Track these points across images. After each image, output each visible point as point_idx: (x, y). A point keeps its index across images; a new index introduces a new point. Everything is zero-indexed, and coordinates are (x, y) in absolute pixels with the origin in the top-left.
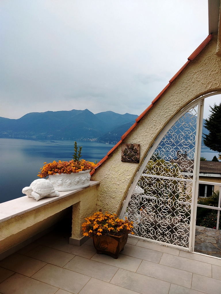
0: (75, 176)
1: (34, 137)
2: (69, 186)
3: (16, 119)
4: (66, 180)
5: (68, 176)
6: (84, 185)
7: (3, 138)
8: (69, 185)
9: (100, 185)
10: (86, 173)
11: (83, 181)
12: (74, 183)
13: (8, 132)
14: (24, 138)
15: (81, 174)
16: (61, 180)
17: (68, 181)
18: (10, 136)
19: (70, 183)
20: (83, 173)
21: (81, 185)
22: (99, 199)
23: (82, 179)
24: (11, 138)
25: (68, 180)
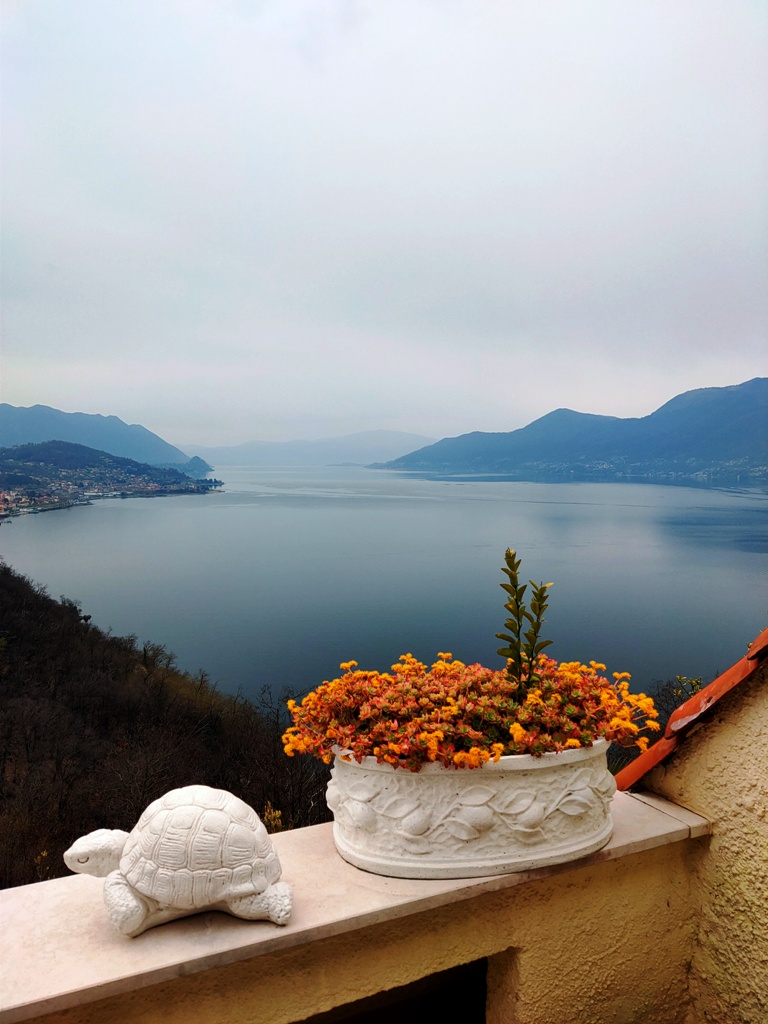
0: (462, 788)
1: (701, 476)
2: (413, 848)
3: (640, 415)
4: (395, 803)
5: (409, 783)
6: (538, 848)
7: (598, 482)
8: (411, 841)
9: (715, 845)
10: (554, 770)
11: (522, 824)
12: (452, 830)
13: (612, 463)
14: (667, 482)
15: (503, 774)
16: (365, 795)
17: (408, 816)
18: (620, 474)
19: (423, 831)
20: (525, 773)
21: (513, 850)
22: (702, 937)
23: (513, 810)
24: (624, 480)
25: (405, 809)
